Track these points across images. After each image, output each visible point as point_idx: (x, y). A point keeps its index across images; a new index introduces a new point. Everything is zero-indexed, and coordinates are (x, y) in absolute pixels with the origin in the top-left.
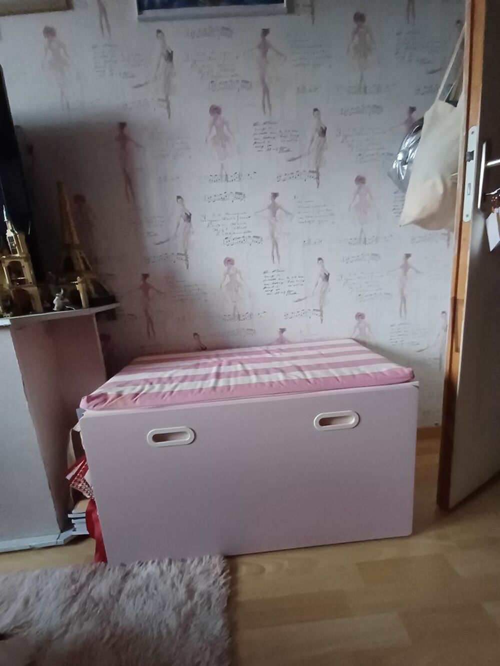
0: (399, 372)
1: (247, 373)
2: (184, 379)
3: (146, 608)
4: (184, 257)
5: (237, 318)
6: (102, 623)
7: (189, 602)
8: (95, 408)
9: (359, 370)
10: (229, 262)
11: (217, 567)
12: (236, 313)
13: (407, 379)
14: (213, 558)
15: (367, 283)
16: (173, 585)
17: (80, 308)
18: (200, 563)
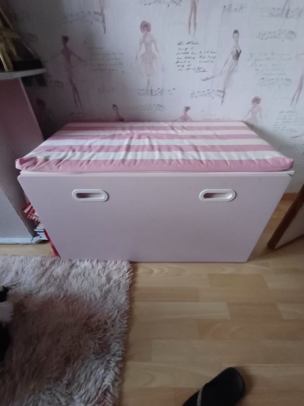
0: (281, 161)
1: (152, 148)
2: (101, 149)
3: (83, 285)
4: (100, 18)
5: (149, 93)
6: (59, 289)
7: (108, 285)
8: (28, 169)
9: (246, 156)
10: (145, 27)
11: (125, 268)
12: (150, 88)
13: (286, 168)
14: (123, 262)
15: (274, 65)
16: (99, 275)
17: (3, 72)
18: (116, 263)
